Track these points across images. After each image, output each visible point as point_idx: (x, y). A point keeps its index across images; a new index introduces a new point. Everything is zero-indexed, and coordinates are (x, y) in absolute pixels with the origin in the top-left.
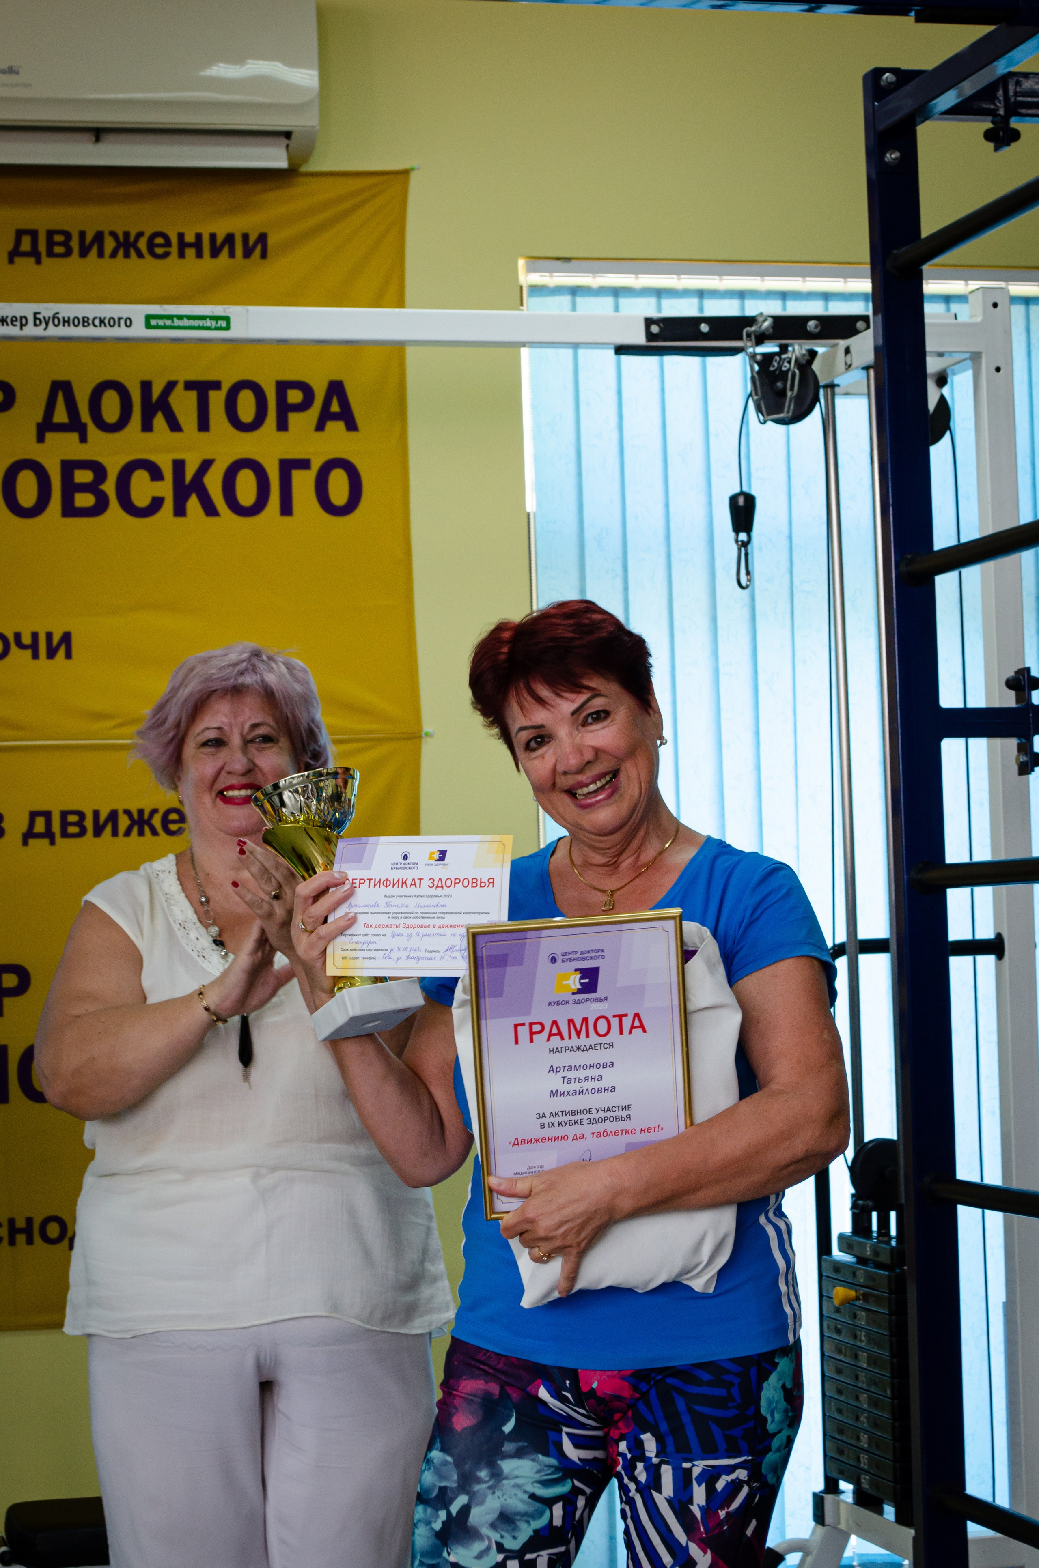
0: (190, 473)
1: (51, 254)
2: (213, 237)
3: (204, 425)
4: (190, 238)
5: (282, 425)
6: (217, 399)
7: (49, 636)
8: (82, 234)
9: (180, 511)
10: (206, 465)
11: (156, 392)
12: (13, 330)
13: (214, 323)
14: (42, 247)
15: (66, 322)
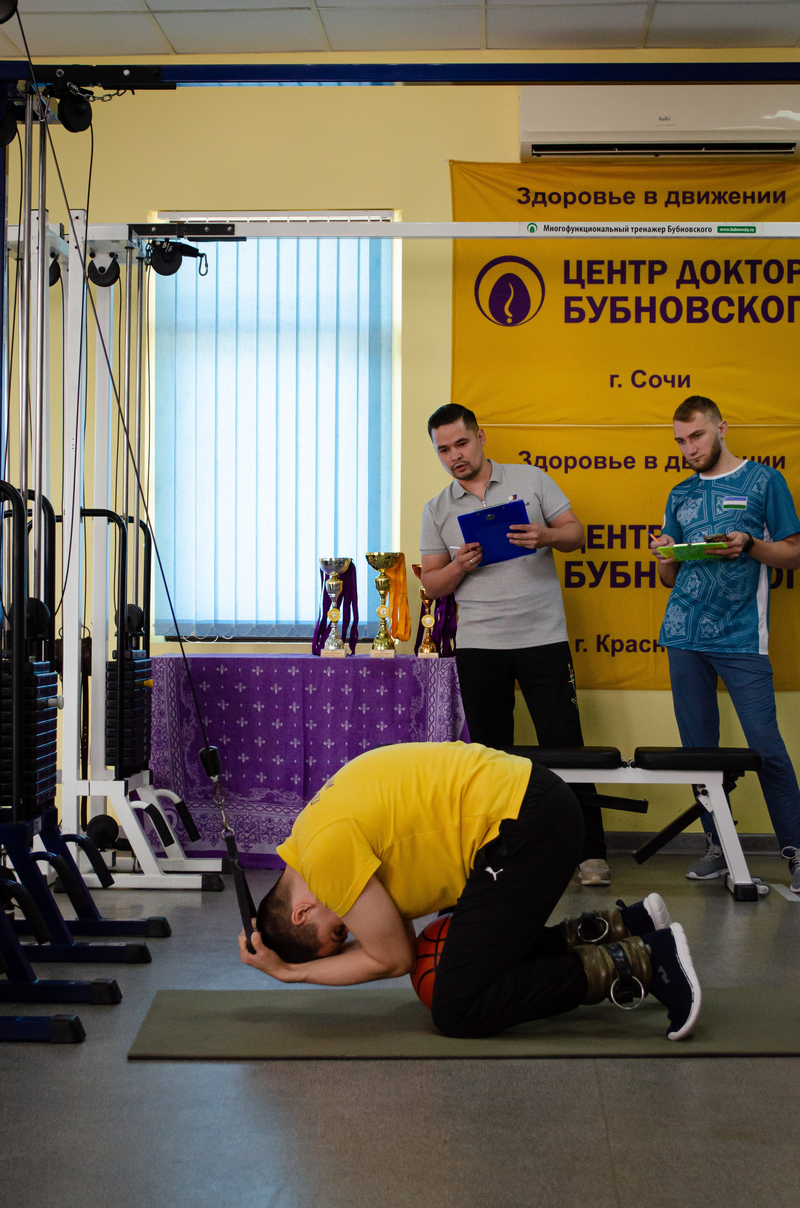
0: (746, 302)
1: (684, 202)
2: (760, 193)
3: (753, 280)
4: (749, 194)
5: (790, 281)
6: (760, 269)
7: (680, 377)
8: (699, 193)
9: (741, 320)
10: (754, 299)
11: (732, 266)
12: (658, 234)
13: (748, 230)
14: (681, 199)
15: (682, 230)
